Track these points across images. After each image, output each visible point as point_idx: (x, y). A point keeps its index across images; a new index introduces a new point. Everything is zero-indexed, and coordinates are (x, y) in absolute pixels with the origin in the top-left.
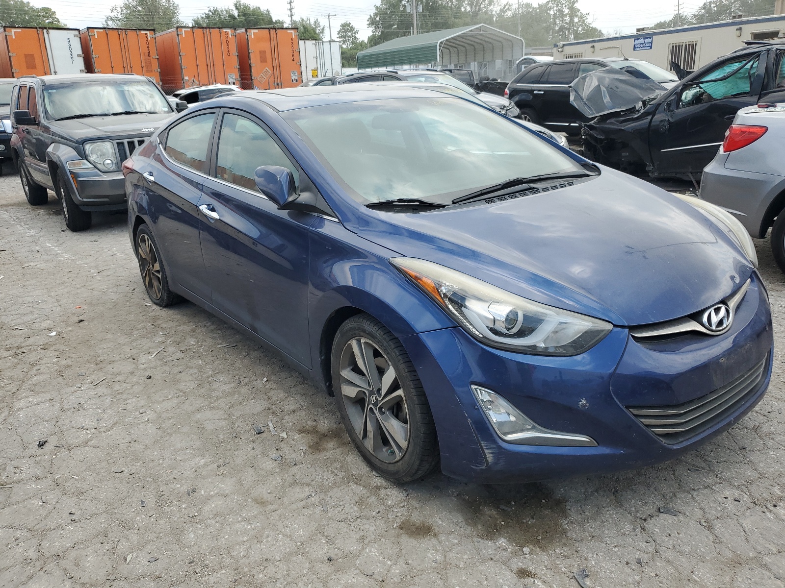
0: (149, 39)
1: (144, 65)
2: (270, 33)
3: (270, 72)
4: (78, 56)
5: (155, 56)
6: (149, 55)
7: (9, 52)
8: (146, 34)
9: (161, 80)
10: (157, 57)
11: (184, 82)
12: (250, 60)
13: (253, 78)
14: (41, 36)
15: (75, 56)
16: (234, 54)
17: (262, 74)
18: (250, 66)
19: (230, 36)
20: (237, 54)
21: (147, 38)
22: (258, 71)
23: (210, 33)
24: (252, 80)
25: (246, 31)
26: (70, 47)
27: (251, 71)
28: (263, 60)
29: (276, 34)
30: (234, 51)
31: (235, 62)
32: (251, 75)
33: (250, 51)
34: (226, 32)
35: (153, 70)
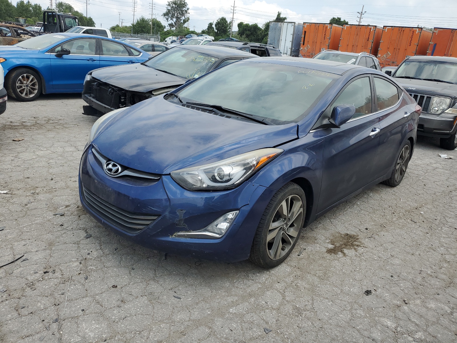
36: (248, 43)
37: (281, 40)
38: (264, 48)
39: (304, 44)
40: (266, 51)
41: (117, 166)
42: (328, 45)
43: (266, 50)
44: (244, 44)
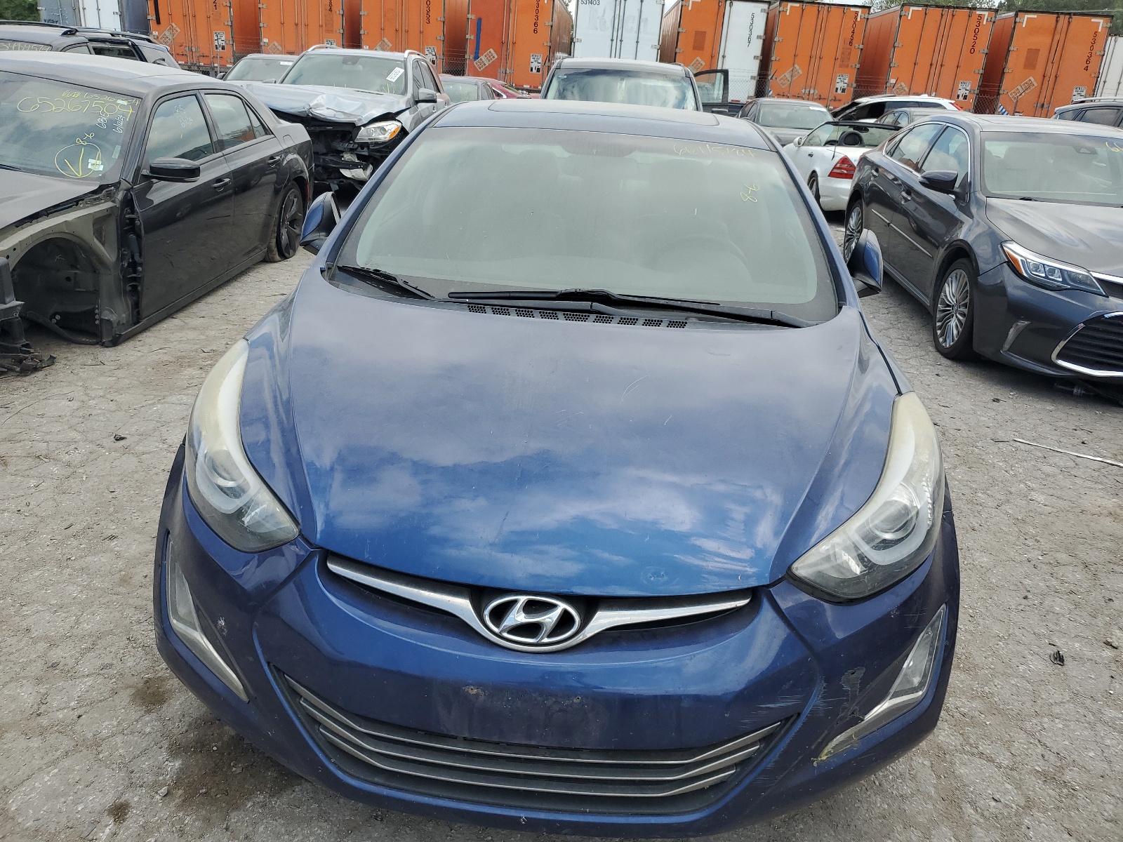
0: (859, 19)
1: (839, 56)
2: (1057, 21)
3: (1036, 84)
4: (759, 37)
5: (858, 45)
6: (851, 43)
7: (679, 26)
8: (857, 13)
9: (857, 81)
10: (861, 46)
11: (886, 87)
12: (1006, 62)
13: (1001, 92)
14: (722, 8)
15: (754, 37)
16: (982, 51)
17: (1019, 87)
18: (1003, 73)
19: (985, 23)
20: (986, 51)
21: (856, 18)
22: (1014, 83)
23: (953, 16)
24: (998, 94)
25: (1016, 15)
26: (752, 24)
27: (1001, 81)
28: (1030, 63)
29: (1069, 22)
30: (983, 46)
31: (978, 62)
32: (1000, 87)
33: (1011, 48)
34: (980, 16)
35: (850, 66)
36: (77, 31)
37: (84, 9)
38: (127, 44)
39: (158, 22)
40: (133, 51)
41: (555, 606)
42: (230, 24)
43: (135, 49)
44: (65, 34)
